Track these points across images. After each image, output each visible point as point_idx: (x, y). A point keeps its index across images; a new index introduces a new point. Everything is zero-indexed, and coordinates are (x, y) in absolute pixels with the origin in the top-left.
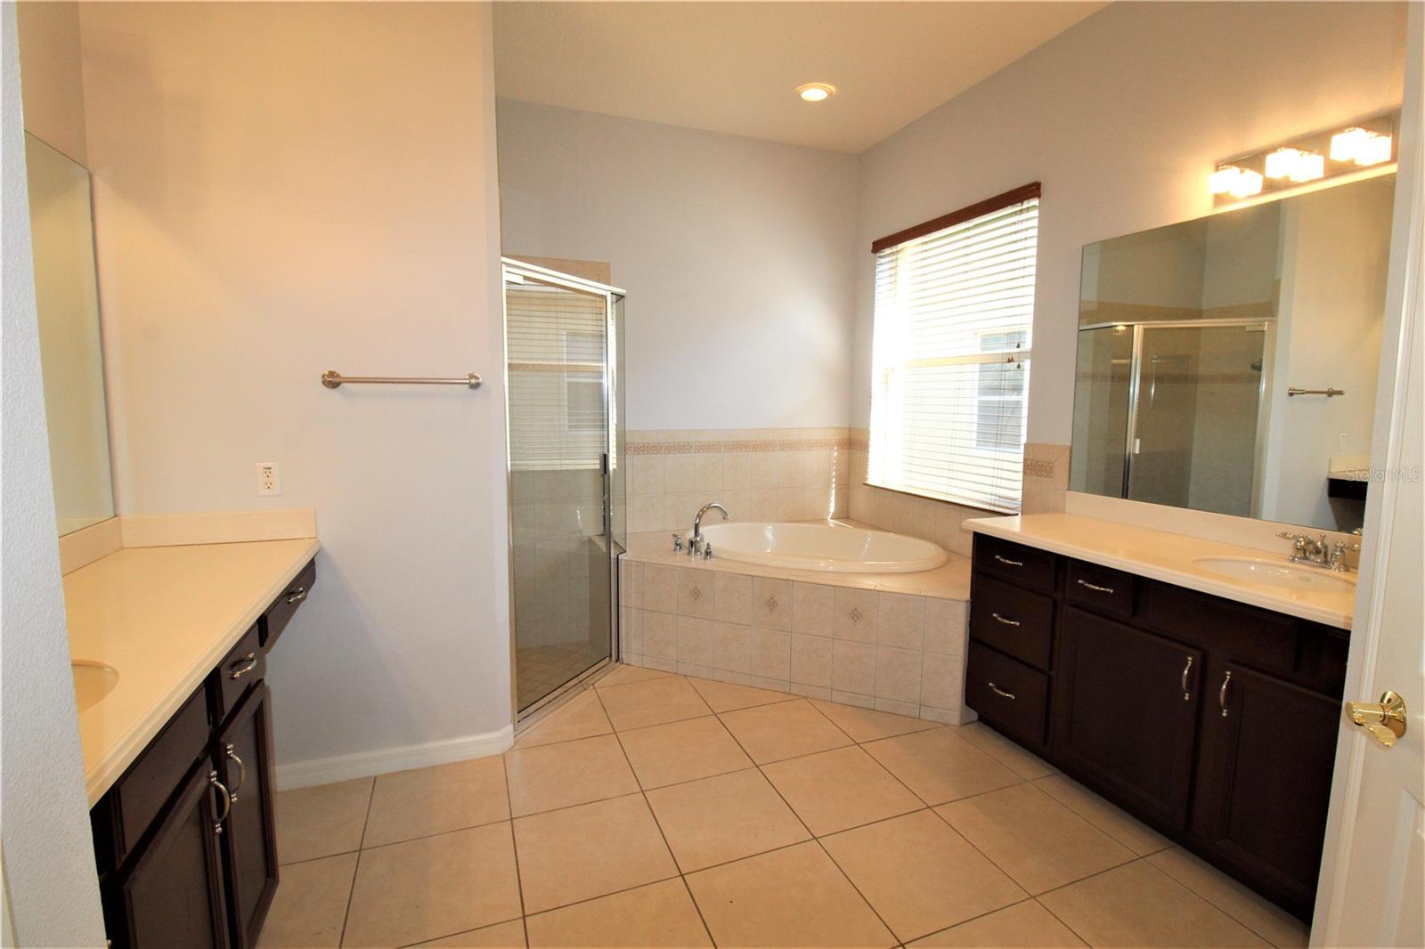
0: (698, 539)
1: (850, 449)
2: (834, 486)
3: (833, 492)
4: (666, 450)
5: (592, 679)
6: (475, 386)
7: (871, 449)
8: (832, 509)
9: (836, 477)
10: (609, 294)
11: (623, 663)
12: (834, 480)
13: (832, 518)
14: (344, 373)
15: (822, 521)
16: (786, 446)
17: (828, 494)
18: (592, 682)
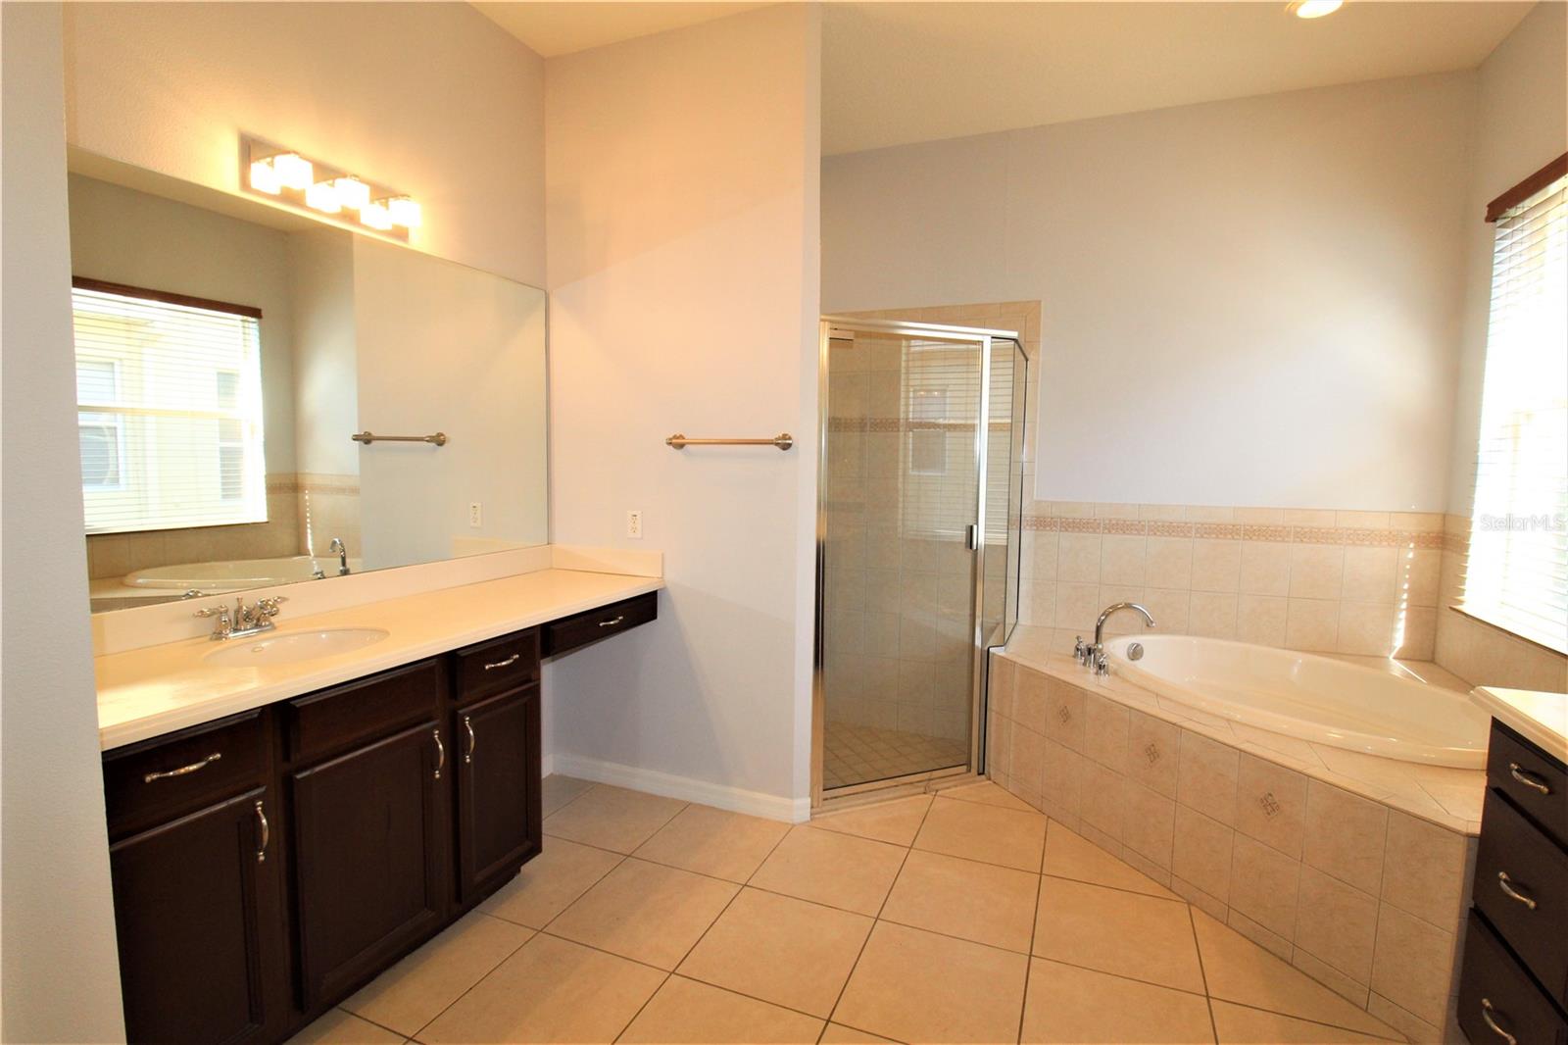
0: (1100, 646)
1: (1443, 549)
2: (1404, 605)
3: (1403, 615)
4: (1105, 528)
5: (937, 783)
6: (786, 447)
7: (1472, 552)
8: (1399, 639)
9: (1409, 591)
10: (987, 341)
11: (990, 779)
12: (1405, 596)
13: (1395, 658)
14: (689, 436)
15: (1374, 659)
16: (1305, 535)
17: (1392, 619)
18: (937, 787)
